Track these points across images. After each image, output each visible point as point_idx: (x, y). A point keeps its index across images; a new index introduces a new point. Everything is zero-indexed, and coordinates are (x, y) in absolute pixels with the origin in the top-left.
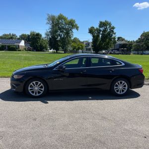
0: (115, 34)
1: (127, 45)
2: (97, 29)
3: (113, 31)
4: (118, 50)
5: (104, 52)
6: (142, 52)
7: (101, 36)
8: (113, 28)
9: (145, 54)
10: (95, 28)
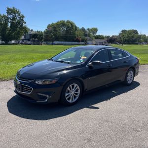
0: (25, 23)
1: (37, 35)
2: (4, 16)
3: (23, 20)
4: (29, 40)
5: (13, 42)
6: (52, 42)
7: (9, 24)
8: (23, 17)
9: (55, 44)
10: (2, 15)
